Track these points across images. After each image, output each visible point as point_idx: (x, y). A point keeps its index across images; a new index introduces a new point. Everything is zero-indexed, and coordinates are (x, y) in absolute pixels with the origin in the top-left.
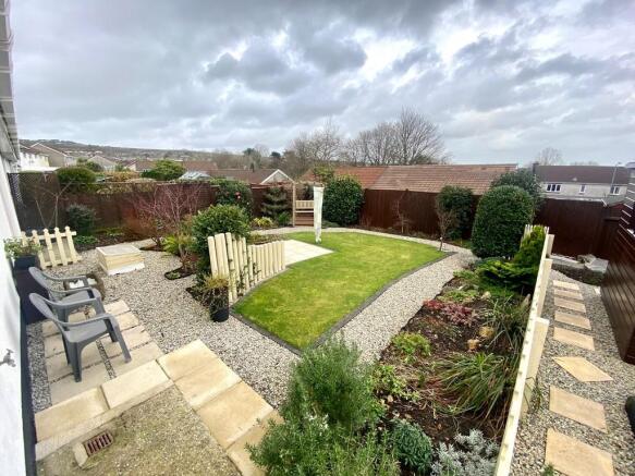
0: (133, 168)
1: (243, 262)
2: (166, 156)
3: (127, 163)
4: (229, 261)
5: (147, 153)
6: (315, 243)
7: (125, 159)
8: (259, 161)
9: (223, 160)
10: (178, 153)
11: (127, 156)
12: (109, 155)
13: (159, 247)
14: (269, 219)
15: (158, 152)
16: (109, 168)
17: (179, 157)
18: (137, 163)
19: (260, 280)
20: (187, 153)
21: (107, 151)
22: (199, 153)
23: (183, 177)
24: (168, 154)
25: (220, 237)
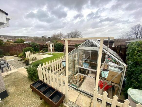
0: (12, 41)
1: (33, 57)
2: (21, 38)
3: (10, 39)
4: (30, 56)
5: (16, 37)
6: (51, 55)
7: (9, 38)
8: (45, 39)
9: (36, 39)
10: (24, 37)
11: (10, 38)
12: (5, 37)
13: (17, 56)
14: (43, 51)
15: (19, 37)
16: (5, 41)
17: (24, 38)
18: (13, 39)
19: (37, 60)
20: (27, 37)
21: (4, 37)
22: (30, 37)
23: (24, 43)
24: (22, 37)
25: (28, 52)
